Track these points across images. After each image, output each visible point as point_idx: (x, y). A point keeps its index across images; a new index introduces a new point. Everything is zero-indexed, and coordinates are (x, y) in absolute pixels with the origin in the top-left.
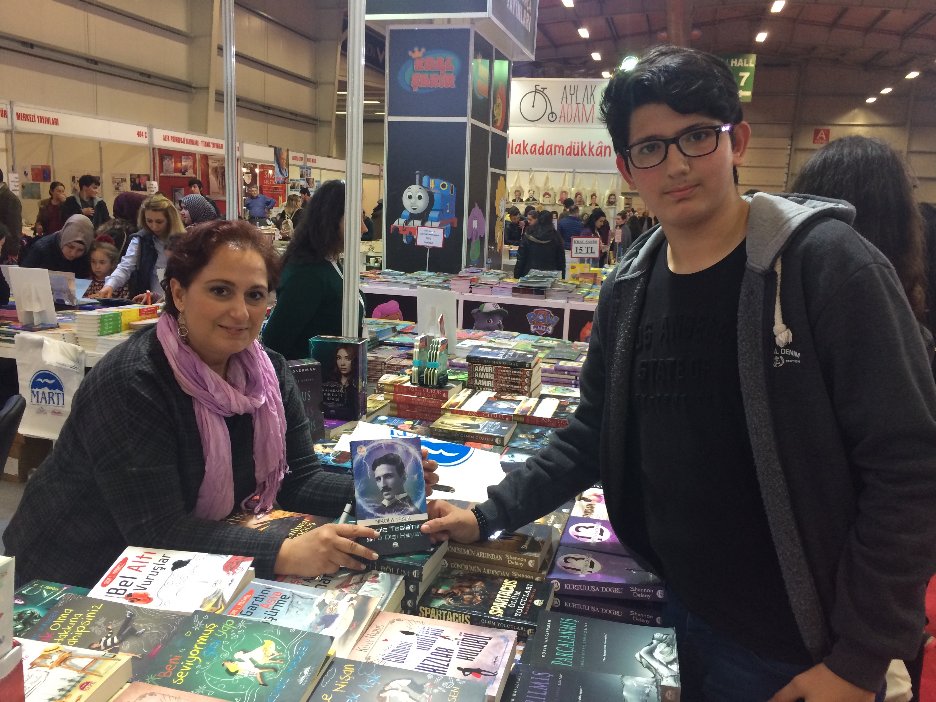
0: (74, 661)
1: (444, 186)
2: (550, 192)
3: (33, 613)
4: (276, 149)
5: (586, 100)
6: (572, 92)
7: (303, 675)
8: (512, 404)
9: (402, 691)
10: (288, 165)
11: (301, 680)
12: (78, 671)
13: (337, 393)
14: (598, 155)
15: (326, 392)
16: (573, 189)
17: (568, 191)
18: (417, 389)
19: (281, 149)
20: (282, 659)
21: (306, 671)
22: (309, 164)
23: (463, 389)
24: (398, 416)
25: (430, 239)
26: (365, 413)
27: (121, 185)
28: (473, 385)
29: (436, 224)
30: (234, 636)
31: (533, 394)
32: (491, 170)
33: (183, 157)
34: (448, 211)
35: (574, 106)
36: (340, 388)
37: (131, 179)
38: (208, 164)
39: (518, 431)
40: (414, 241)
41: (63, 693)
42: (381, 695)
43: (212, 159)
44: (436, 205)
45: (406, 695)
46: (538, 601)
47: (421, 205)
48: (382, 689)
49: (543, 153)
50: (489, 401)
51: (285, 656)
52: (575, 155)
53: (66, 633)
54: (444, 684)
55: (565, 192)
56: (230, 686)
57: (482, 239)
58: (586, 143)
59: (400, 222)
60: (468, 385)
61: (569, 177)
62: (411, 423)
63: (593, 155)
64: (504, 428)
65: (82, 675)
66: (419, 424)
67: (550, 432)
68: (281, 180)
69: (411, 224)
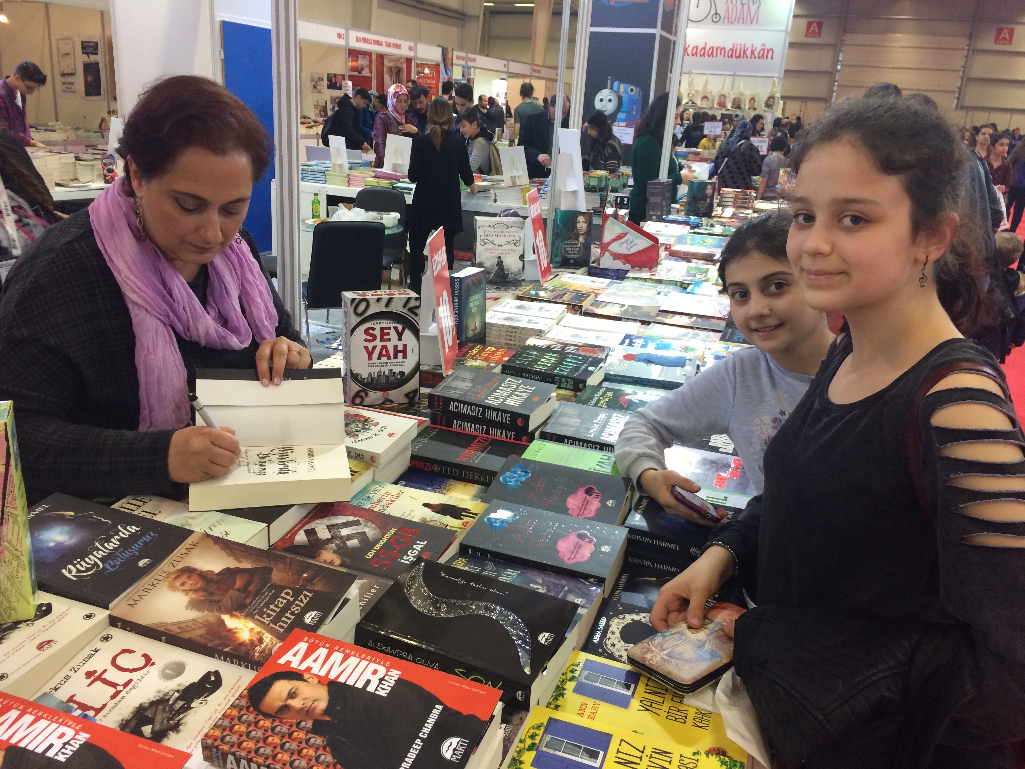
1: (632, 90)
4: (443, 48)
10: (452, 65)
14: (759, 58)
17: (726, 95)
19: (447, 48)
22: (470, 64)
27: (319, 83)
29: (625, 124)
33: (360, 56)
34: (634, 113)
35: (739, 6)
37: (328, 77)
43: (387, 58)
44: (625, 107)
47: (611, 107)
49: (704, 55)
52: (736, 57)
55: (724, 96)
58: (749, 45)
61: (729, 80)
63: (755, 58)
68: (446, 80)
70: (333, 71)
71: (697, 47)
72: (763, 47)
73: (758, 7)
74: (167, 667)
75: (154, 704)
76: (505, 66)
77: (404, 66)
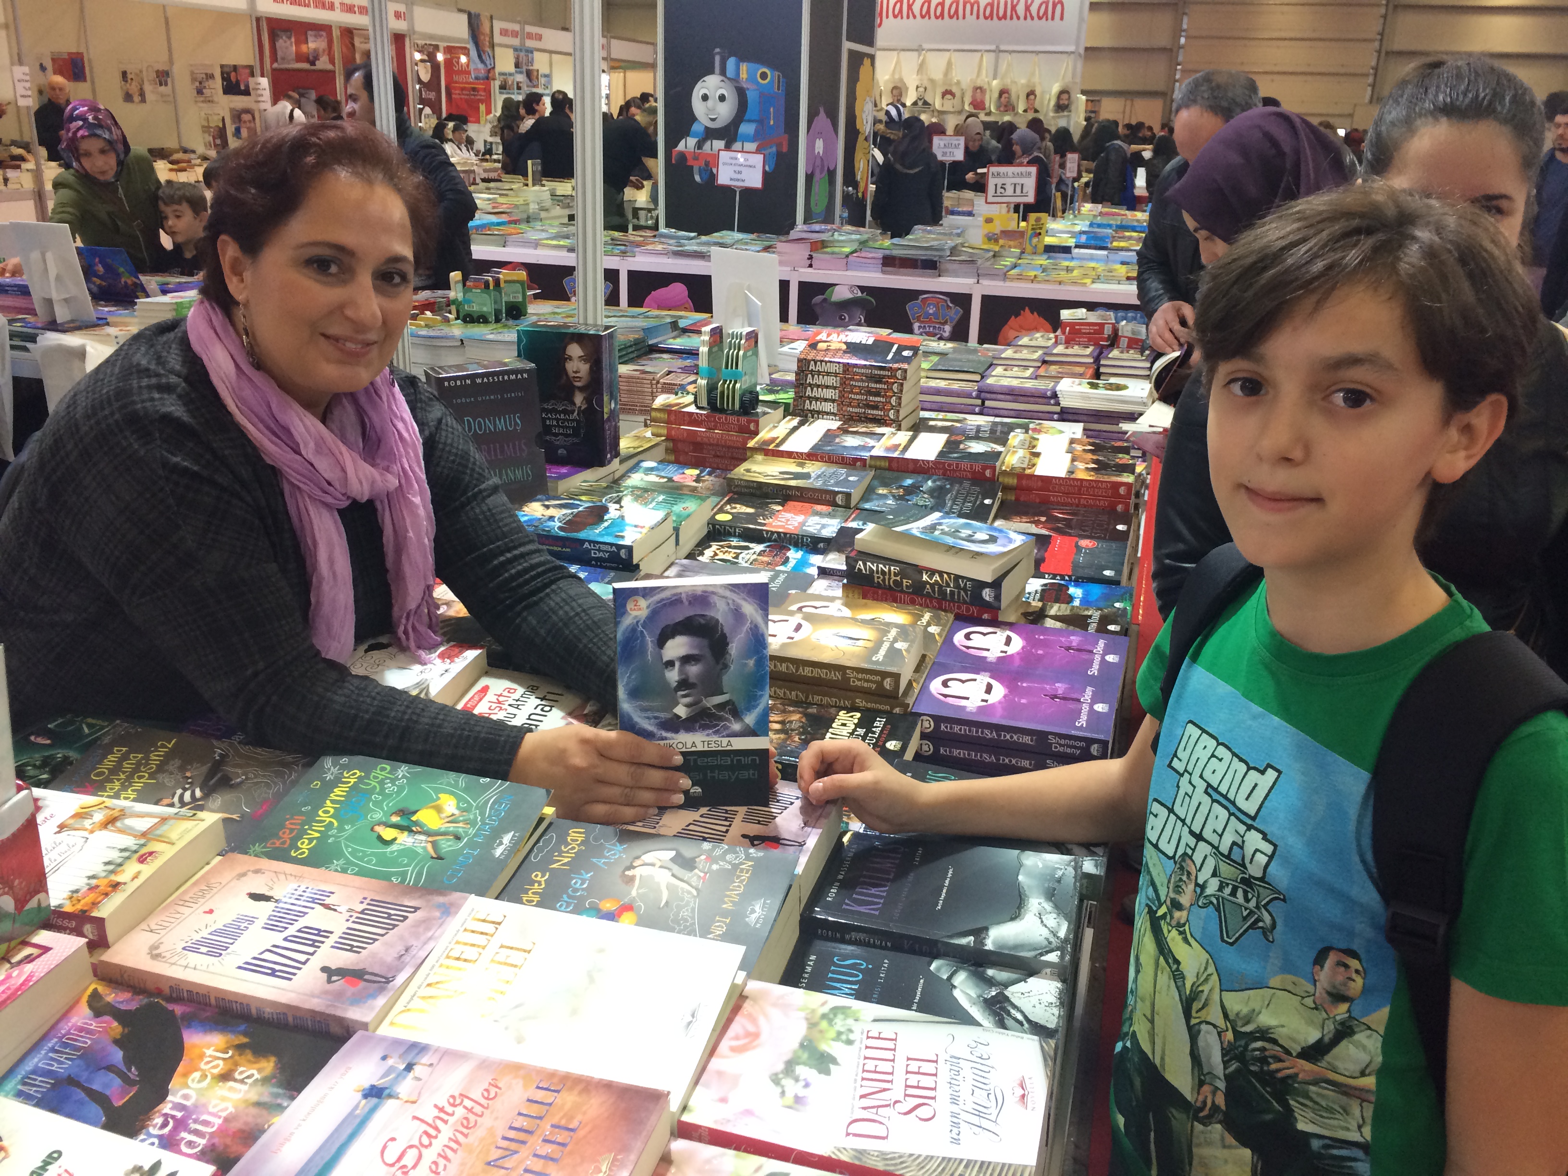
0: (129, 822)
1: (764, 76)
2: (954, 90)
3: (66, 758)
4: (470, 15)
7: (501, 843)
8: (868, 440)
9: (661, 867)
10: (492, 46)
11: (498, 852)
12: (135, 836)
13: (568, 420)
14: (1040, 18)
15: (549, 419)
16: (995, 82)
17: (986, 87)
18: (707, 416)
19: (479, 15)
20: (467, 822)
21: (507, 839)
22: (530, 43)
23: (784, 417)
24: (677, 462)
25: (740, 172)
26: (617, 454)
27: (206, 84)
28: (803, 410)
29: (751, 146)
30: (389, 787)
31: (904, 424)
32: (847, 45)
33: (310, 33)
34: (772, 123)
36: (573, 412)
37: (222, 73)
38: (353, 45)
39: (876, 483)
40: (713, 177)
41: (111, 867)
42: (627, 873)
43: (360, 36)
44: (753, 110)
45: (667, 873)
46: (894, 742)
47: (725, 112)
48: (628, 864)
49: (942, 16)
50: (829, 436)
51: (472, 817)
52: (999, 19)
53: (117, 783)
54: (729, 857)
55: (980, 88)
56: (383, 860)
57: (832, 174)
59: (687, 145)
60: (794, 410)
61: (988, 59)
62: (697, 472)
63: (1032, 18)
64: (851, 479)
65: (142, 841)
66: (710, 474)
67: (930, 483)
68: (482, 73)
69: (707, 146)
76: (603, 47)
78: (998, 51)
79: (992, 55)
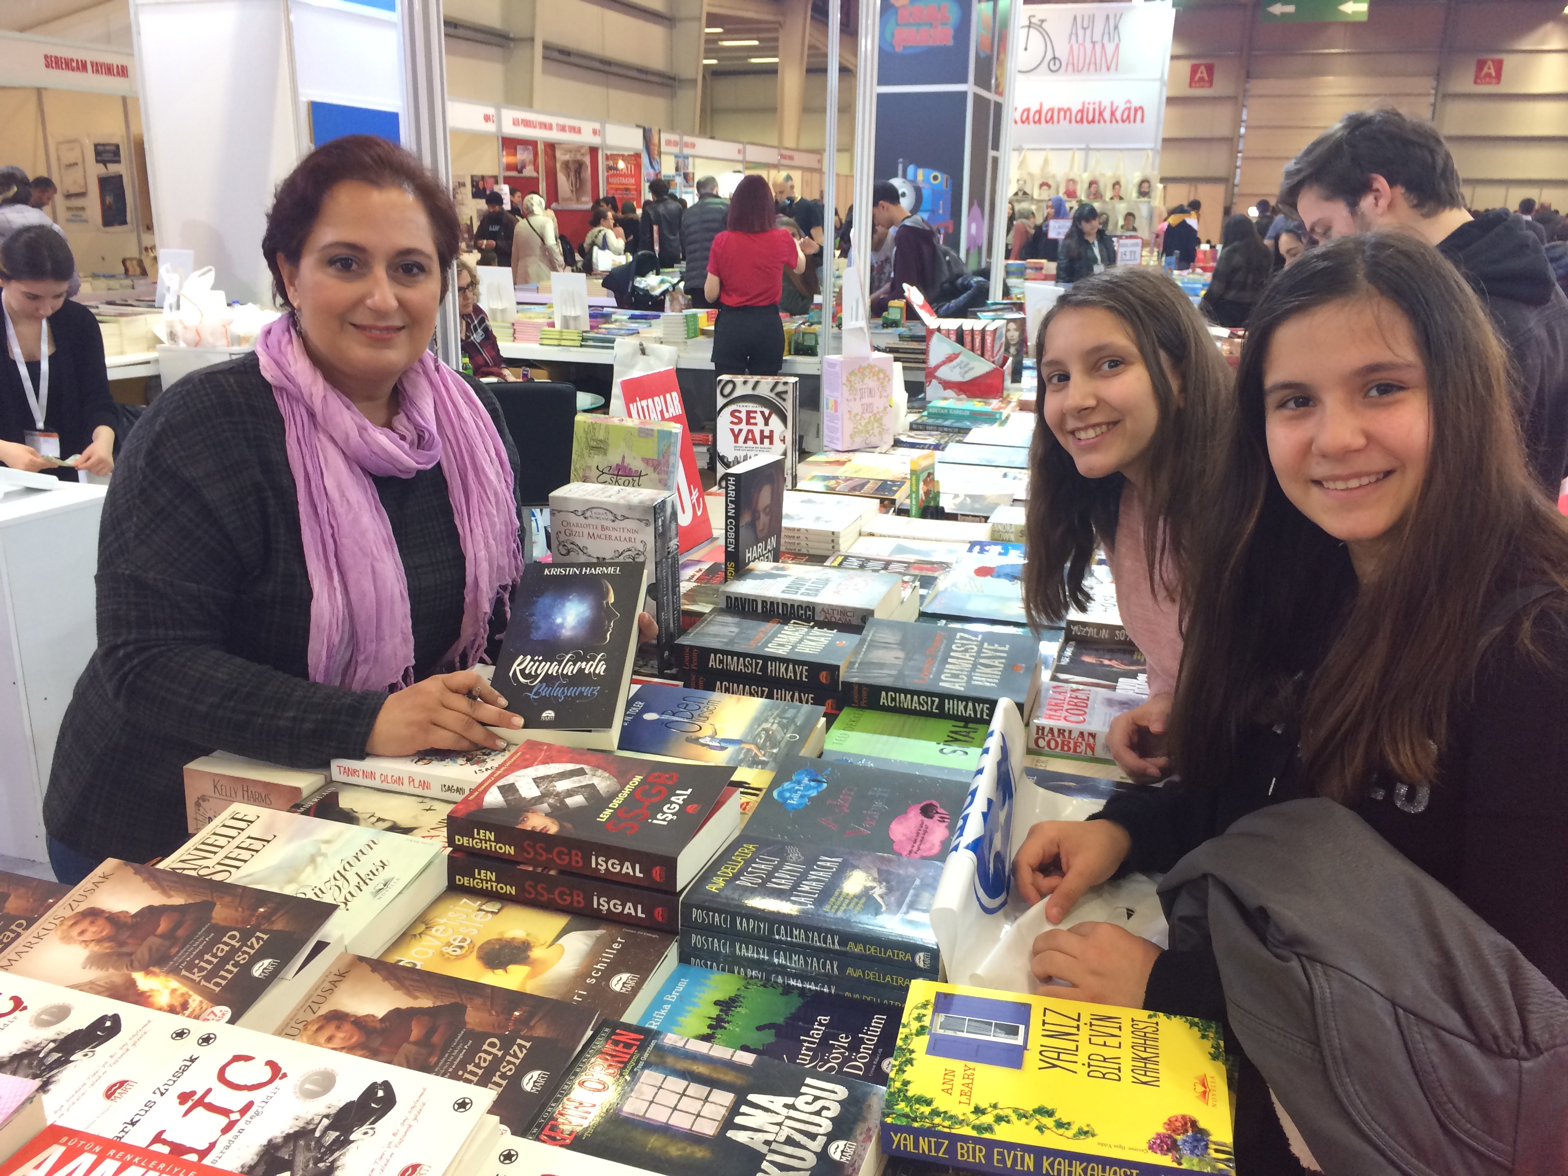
1: (935, 178)
4: (644, 130)
5: (1106, 37)
6: (1085, 25)
10: (660, 154)
14: (1123, 121)
17: (1077, 179)
19: (651, 129)
22: (687, 151)
27: (458, 191)
32: (991, 153)
33: (519, 147)
34: (941, 212)
35: (1089, 45)
37: (472, 181)
38: (554, 157)
43: (560, 148)
44: (926, 203)
49: (1039, 121)
52: (1088, 122)
55: (1073, 180)
57: (980, 249)
58: (1106, 103)
61: (1079, 156)
63: (1117, 122)
70: (479, 172)
71: (1028, 110)
72: (1128, 105)
73: (1117, 46)
74: (307, 1079)
75: (291, 1138)
76: (739, 152)
77: (587, 160)
78: (1087, 149)
79: (1082, 153)
